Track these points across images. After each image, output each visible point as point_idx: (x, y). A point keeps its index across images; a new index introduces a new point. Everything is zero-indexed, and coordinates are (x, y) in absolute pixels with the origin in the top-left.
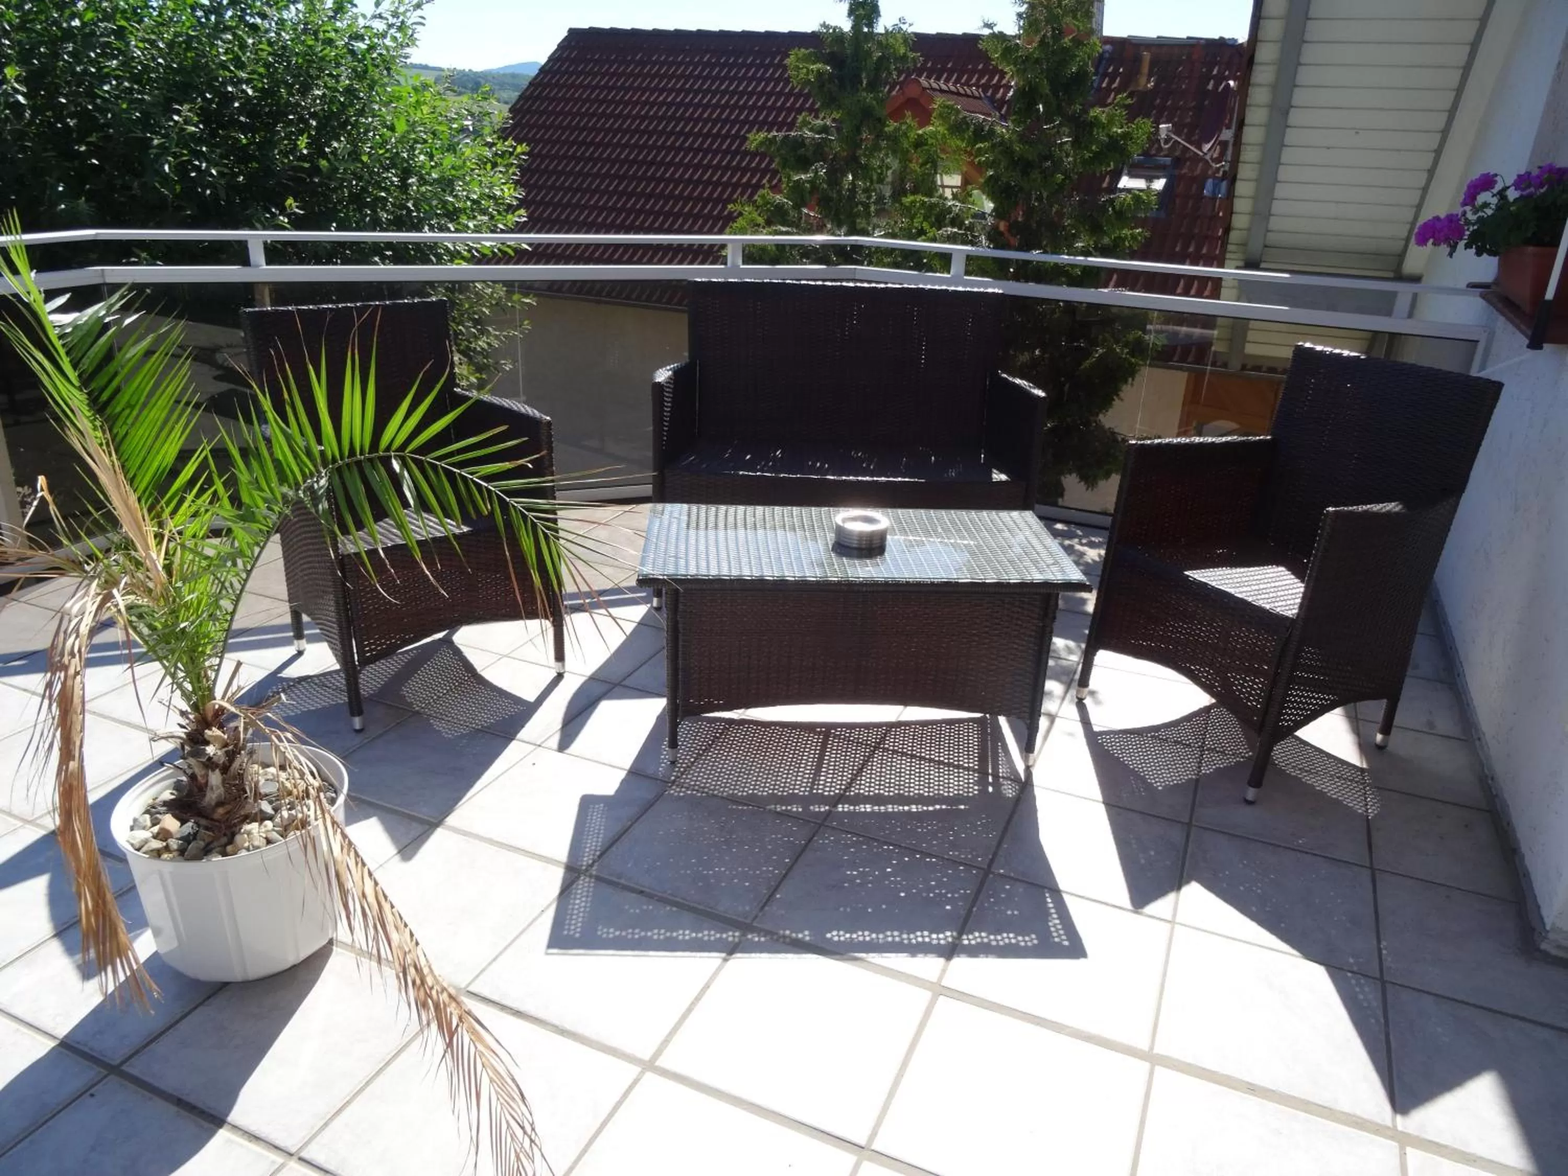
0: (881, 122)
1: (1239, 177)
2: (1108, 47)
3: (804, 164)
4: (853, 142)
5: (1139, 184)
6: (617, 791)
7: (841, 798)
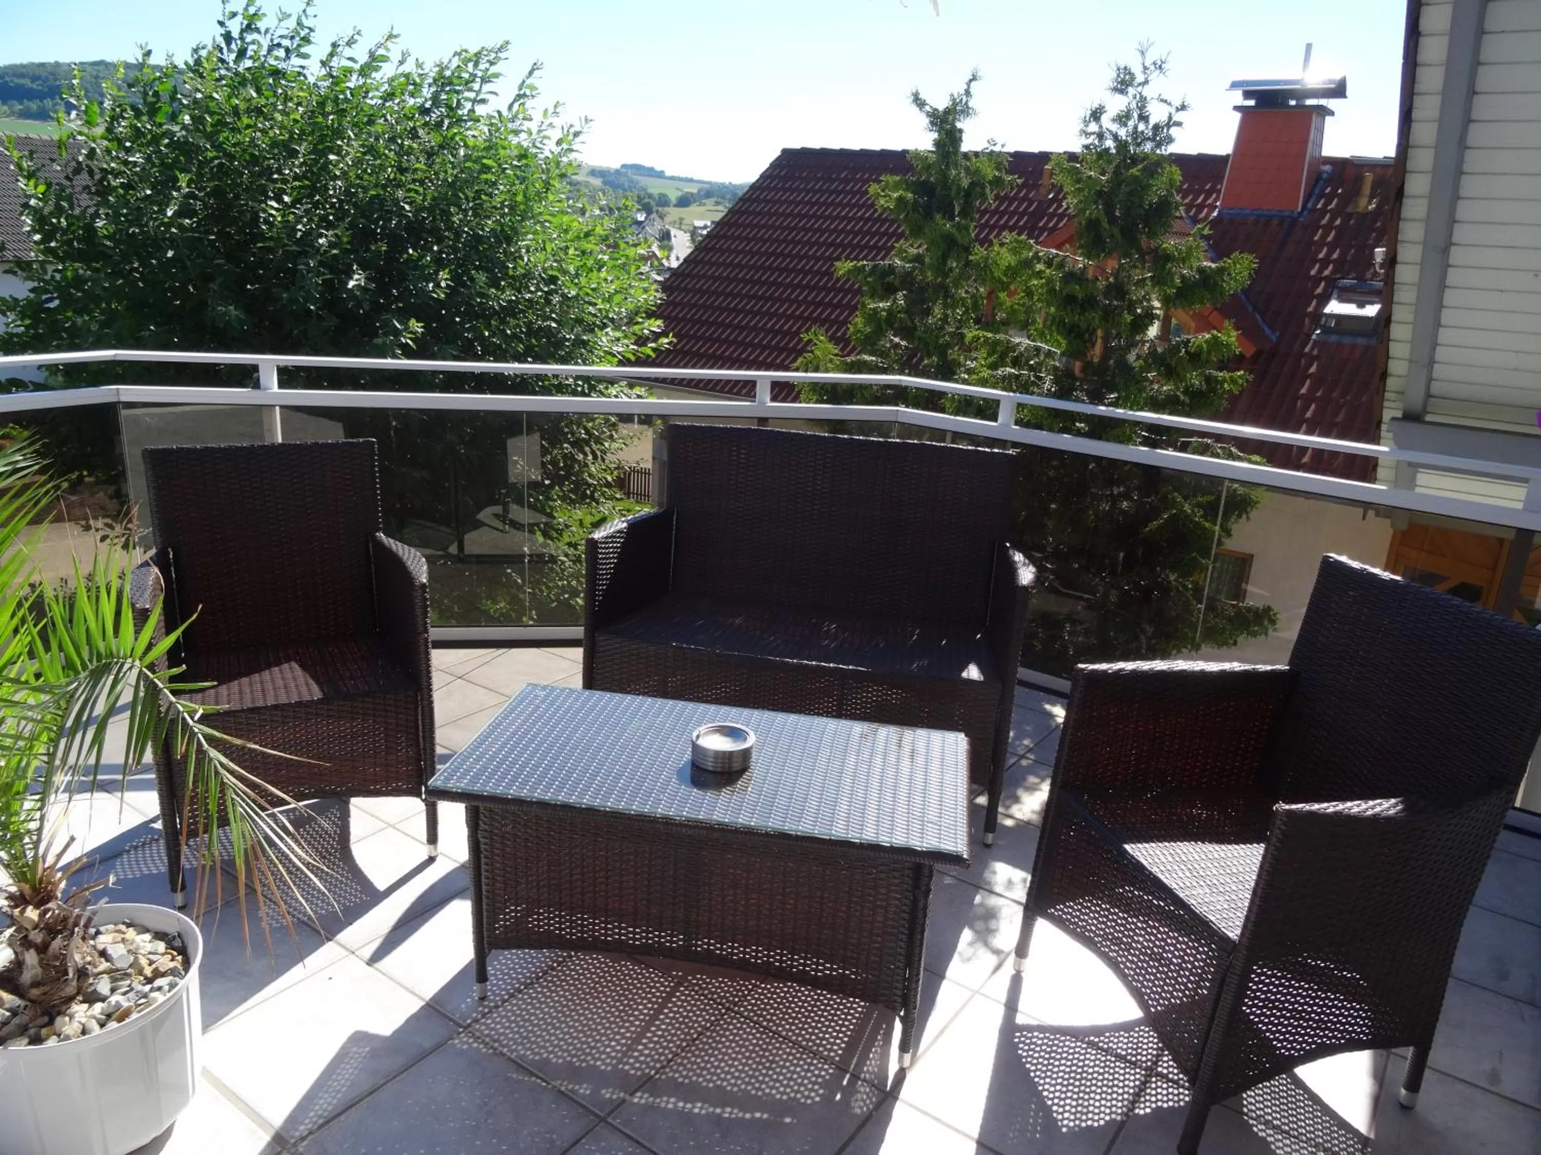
0: (967, 250)
1: (1393, 318)
2: (1327, 168)
3: (889, 291)
4: (941, 269)
5: (1349, 309)
6: (397, 1032)
7: (646, 1083)
